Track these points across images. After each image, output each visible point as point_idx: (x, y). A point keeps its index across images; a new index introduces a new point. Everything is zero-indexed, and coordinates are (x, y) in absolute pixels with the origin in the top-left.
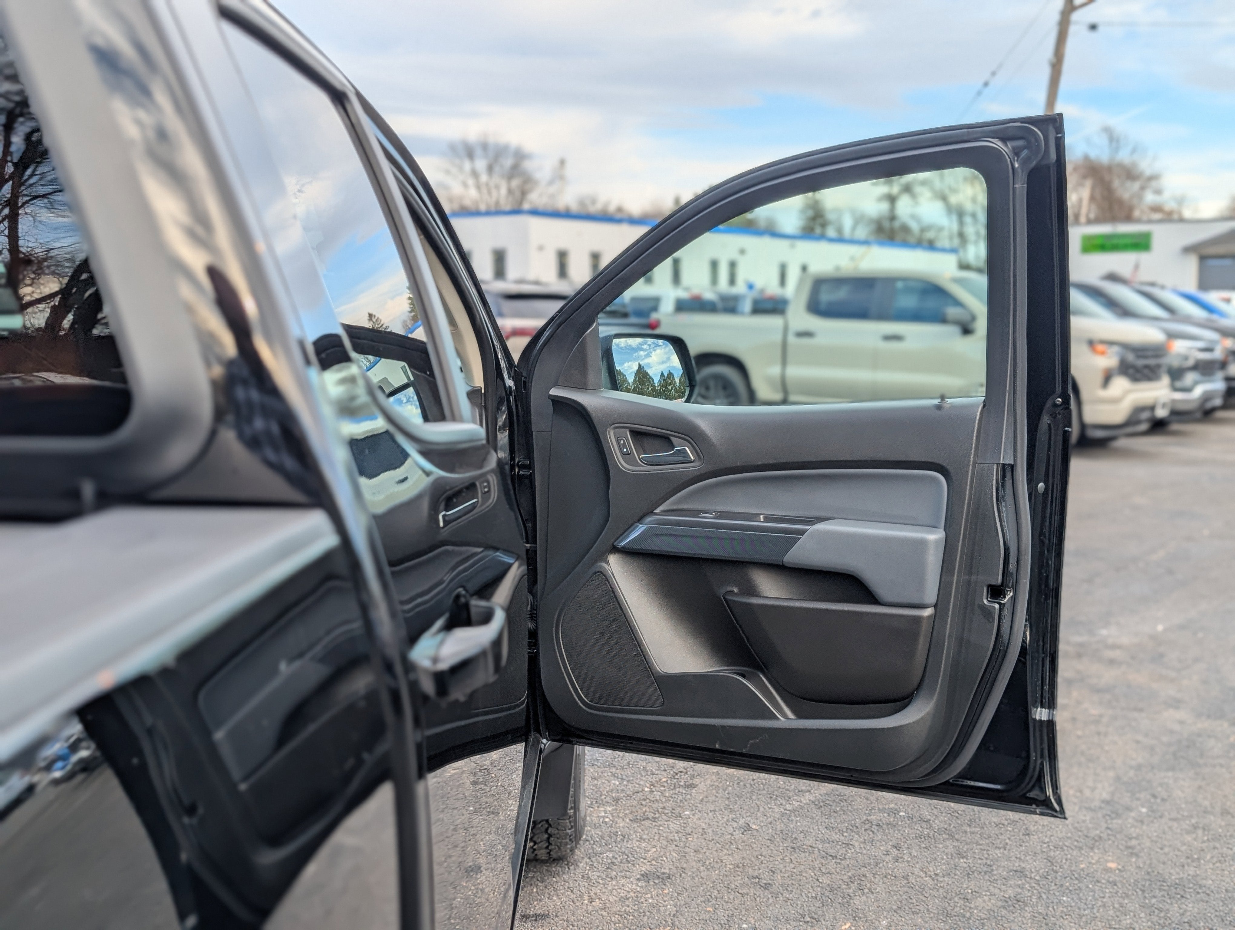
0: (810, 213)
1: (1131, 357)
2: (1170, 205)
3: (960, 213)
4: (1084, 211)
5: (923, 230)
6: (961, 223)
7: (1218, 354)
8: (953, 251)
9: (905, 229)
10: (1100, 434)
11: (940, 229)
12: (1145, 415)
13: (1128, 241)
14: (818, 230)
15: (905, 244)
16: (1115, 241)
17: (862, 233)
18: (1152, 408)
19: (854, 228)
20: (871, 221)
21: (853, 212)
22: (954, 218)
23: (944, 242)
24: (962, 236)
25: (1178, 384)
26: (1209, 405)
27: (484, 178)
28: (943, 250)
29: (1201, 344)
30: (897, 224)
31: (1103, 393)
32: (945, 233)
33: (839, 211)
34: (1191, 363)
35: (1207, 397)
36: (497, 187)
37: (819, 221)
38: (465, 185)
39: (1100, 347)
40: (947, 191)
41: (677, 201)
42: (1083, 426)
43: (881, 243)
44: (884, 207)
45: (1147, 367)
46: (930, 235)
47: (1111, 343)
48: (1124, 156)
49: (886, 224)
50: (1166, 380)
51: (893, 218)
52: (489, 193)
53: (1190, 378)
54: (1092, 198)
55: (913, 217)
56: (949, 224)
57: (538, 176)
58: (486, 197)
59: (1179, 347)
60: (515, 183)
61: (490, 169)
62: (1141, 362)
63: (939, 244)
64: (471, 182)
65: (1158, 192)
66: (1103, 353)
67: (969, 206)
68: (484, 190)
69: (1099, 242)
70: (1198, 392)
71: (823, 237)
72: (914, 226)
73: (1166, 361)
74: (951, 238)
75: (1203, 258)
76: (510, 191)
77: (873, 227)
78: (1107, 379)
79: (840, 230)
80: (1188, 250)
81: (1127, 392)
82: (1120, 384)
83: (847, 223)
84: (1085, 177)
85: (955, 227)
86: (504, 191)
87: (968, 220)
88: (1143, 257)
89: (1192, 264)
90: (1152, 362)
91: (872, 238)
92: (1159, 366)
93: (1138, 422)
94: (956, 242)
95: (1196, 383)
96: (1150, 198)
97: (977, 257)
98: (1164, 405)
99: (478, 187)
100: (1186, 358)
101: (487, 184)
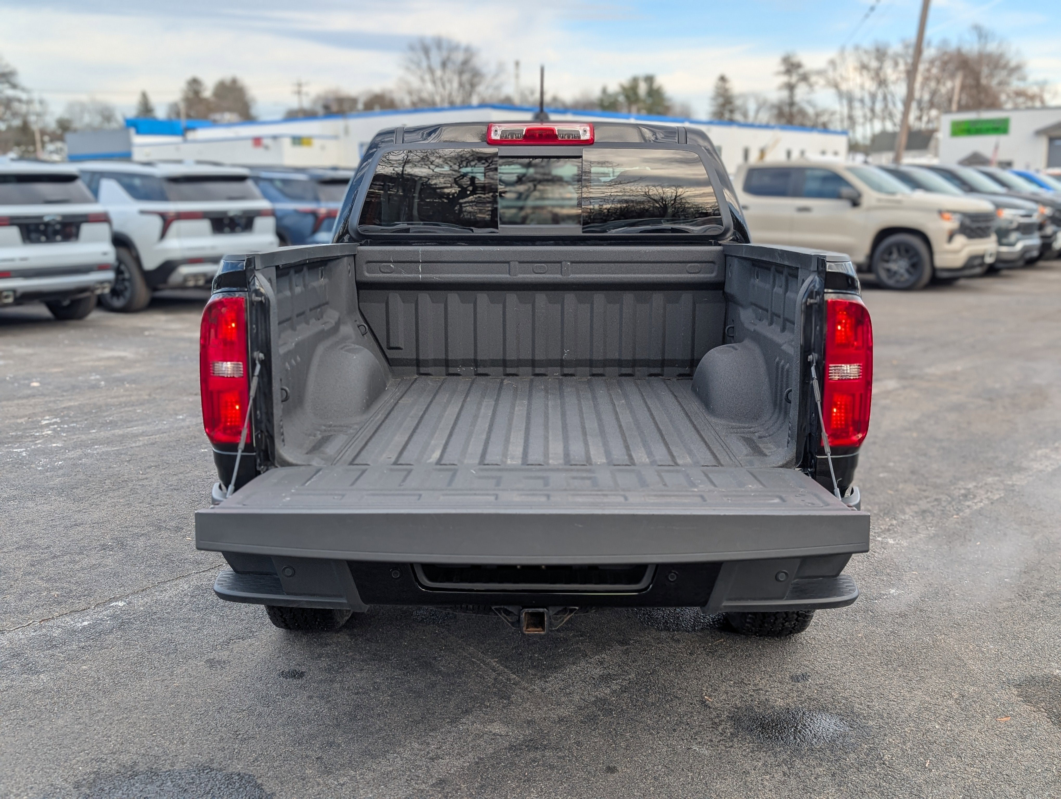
0: (721, 100)
1: (968, 222)
2: (1034, 90)
3: (850, 99)
4: (956, 98)
5: (818, 115)
6: (851, 107)
7: (1035, 219)
8: (844, 133)
9: (802, 113)
10: (945, 275)
11: (833, 113)
12: (977, 262)
13: (990, 126)
14: (727, 115)
15: (803, 127)
16: (978, 126)
17: (764, 117)
18: (982, 257)
19: (757, 111)
20: (773, 106)
21: (756, 96)
22: (845, 102)
23: (836, 125)
24: (851, 118)
25: (1004, 241)
26: (1028, 256)
27: (439, 73)
28: (835, 133)
29: (1022, 212)
30: (795, 109)
31: (948, 247)
32: (838, 116)
33: (744, 96)
34: (1015, 225)
35: (1026, 250)
36: (450, 81)
37: (728, 107)
38: (422, 80)
39: (947, 215)
40: (839, 79)
41: (604, 91)
42: (934, 269)
43: (783, 128)
44: (785, 94)
45: (979, 228)
46: (824, 119)
47: (954, 212)
48: (992, 47)
49: (786, 109)
50: (994, 238)
51: (792, 104)
52: (444, 86)
53: (1013, 236)
54: (963, 87)
55: (810, 102)
56: (840, 108)
57: (485, 70)
58: (441, 89)
59: (1007, 214)
60: (466, 77)
61: (444, 65)
62: (974, 225)
63: (831, 127)
64: (427, 77)
65: (1023, 79)
66: (949, 219)
67: (858, 93)
68: (439, 84)
69: (966, 127)
70: (1019, 246)
71: (731, 122)
72: (810, 111)
73: (995, 224)
74: (842, 121)
75: (1051, 140)
76: (461, 85)
77: (775, 112)
78: (951, 237)
79: (745, 115)
80: (1039, 133)
81: (964, 246)
82: (960, 240)
83: (752, 107)
84: (957, 69)
85: (845, 111)
86: (455, 84)
87: (857, 105)
88: (1002, 139)
89: (1042, 145)
90: (983, 225)
91: (773, 123)
92: (988, 228)
93: (973, 267)
94: (846, 124)
95: (1018, 240)
96: (1015, 84)
97: (864, 138)
98: (991, 255)
99: (434, 82)
100: (1011, 222)
101: (441, 79)
